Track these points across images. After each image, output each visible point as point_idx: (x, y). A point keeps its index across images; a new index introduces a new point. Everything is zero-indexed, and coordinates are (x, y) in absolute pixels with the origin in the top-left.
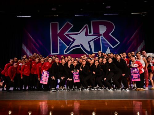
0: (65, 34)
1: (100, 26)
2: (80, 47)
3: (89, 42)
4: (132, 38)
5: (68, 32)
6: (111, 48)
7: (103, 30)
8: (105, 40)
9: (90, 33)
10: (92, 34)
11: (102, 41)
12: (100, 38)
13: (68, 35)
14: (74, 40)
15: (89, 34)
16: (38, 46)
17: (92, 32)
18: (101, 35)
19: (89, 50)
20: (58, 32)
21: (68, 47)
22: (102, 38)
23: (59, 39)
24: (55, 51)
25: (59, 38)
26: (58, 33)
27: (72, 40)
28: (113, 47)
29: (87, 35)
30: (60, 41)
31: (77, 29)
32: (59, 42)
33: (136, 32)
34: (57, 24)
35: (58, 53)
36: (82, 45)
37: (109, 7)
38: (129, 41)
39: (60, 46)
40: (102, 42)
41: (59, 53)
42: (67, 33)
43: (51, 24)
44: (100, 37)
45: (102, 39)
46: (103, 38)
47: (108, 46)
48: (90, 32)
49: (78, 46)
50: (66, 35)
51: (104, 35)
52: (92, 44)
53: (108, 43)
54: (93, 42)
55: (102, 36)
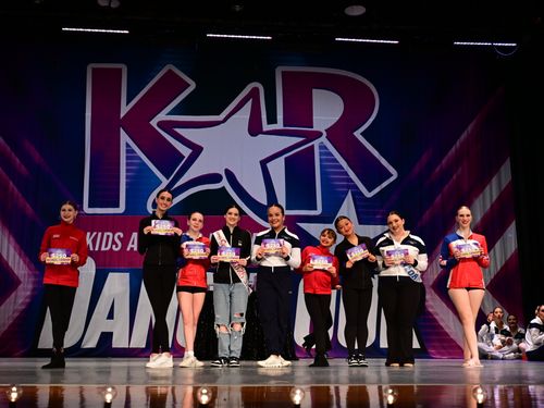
0: (154, 123)
1: (314, 90)
2: (225, 183)
3: (264, 163)
4: (450, 153)
5: (169, 114)
6: (358, 197)
7: (327, 110)
8: (336, 160)
9: (269, 123)
10: (279, 125)
11: (321, 160)
12: (313, 146)
13: (168, 126)
14: (197, 150)
15: (266, 127)
16: (23, 168)
17: (280, 117)
18: (319, 134)
19: (262, 199)
20: (124, 110)
21: (165, 182)
22: (322, 147)
23: (128, 145)
24: (105, 195)
25: (124, 138)
26: (122, 116)
27: (186, 152)
28: (369, 195)
29: (255, 129)
30: (130, 150)
31: (210, 102)
32: (127, 158)
33: (470, 128)
34: (120, 70)
35: (118, 206)
36: (230, 176)
37: (357, 11)
38: (438, 169)
39: (127, 177)
40: (321, 166)
41: (121, 209)
42: (163, 116)
43: (94, 70)
44: (316, 143)
45: (321, 154)
46: (326, 148)
47: (348, 187)
48: (272, 119)
49: (215, 178)
50: (161, 124)
51: (332, 133)
52: (278, 170)
53: (346, 174)
54: (281, 161)
55: (323, 139)
